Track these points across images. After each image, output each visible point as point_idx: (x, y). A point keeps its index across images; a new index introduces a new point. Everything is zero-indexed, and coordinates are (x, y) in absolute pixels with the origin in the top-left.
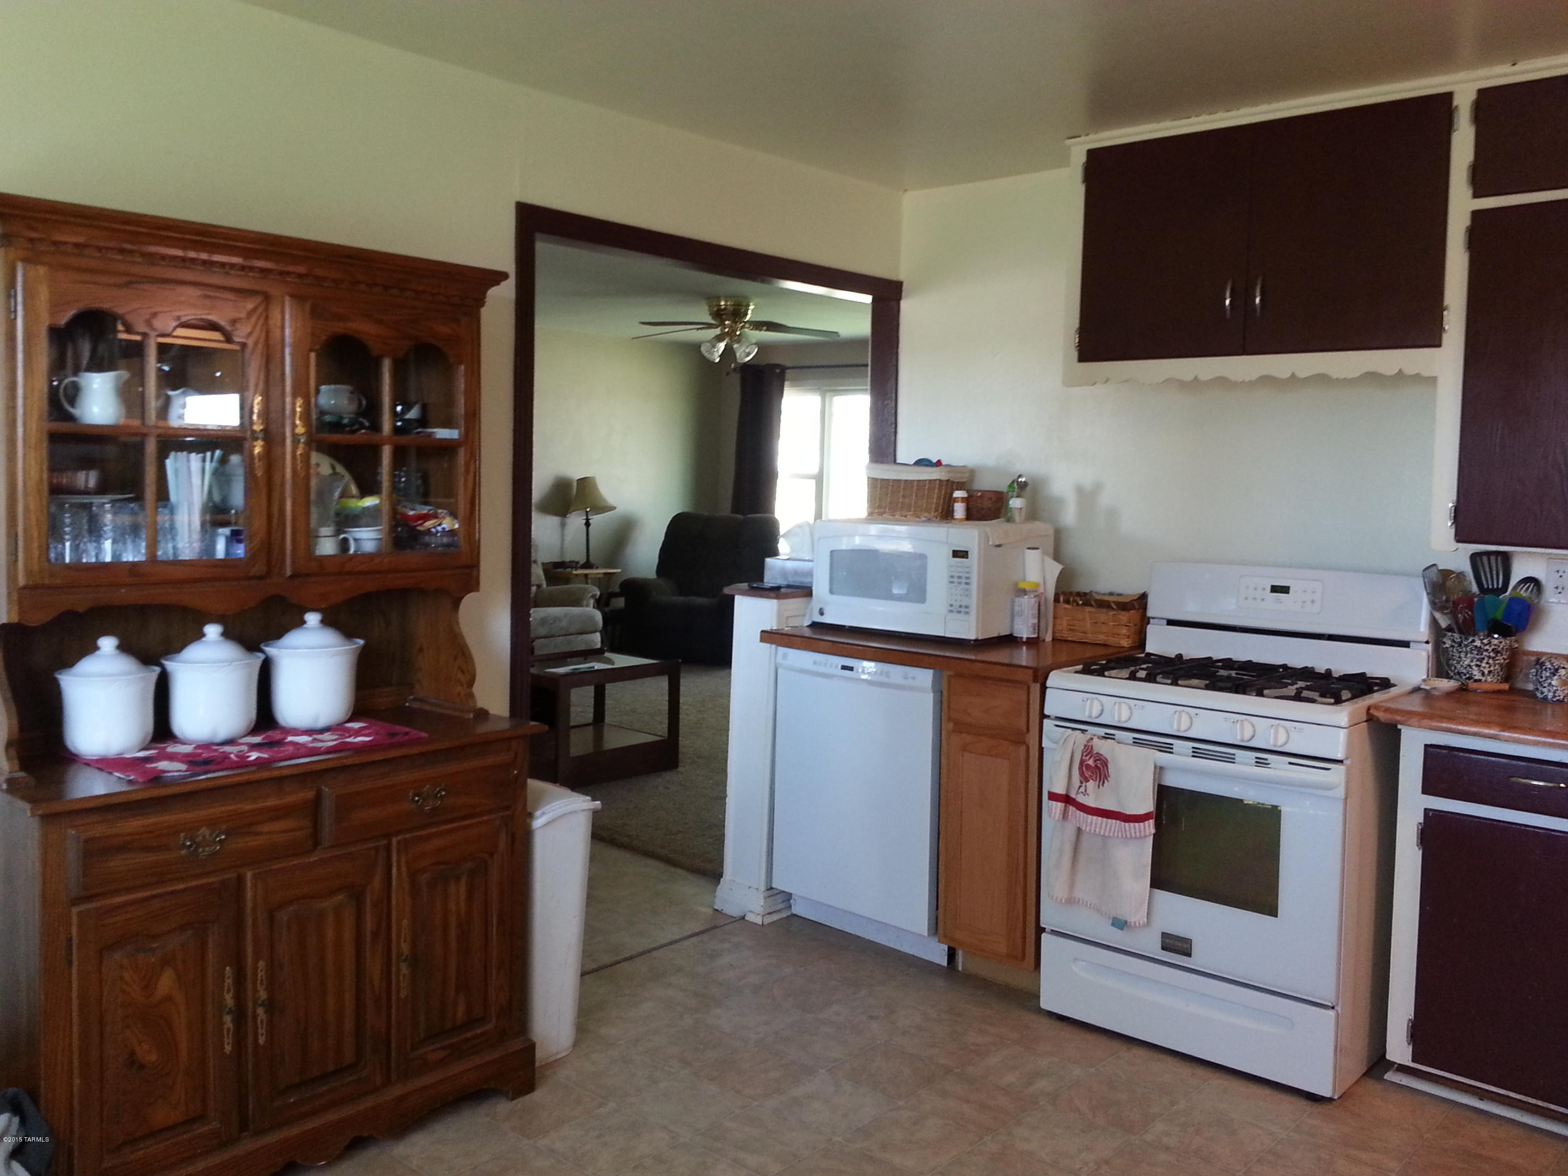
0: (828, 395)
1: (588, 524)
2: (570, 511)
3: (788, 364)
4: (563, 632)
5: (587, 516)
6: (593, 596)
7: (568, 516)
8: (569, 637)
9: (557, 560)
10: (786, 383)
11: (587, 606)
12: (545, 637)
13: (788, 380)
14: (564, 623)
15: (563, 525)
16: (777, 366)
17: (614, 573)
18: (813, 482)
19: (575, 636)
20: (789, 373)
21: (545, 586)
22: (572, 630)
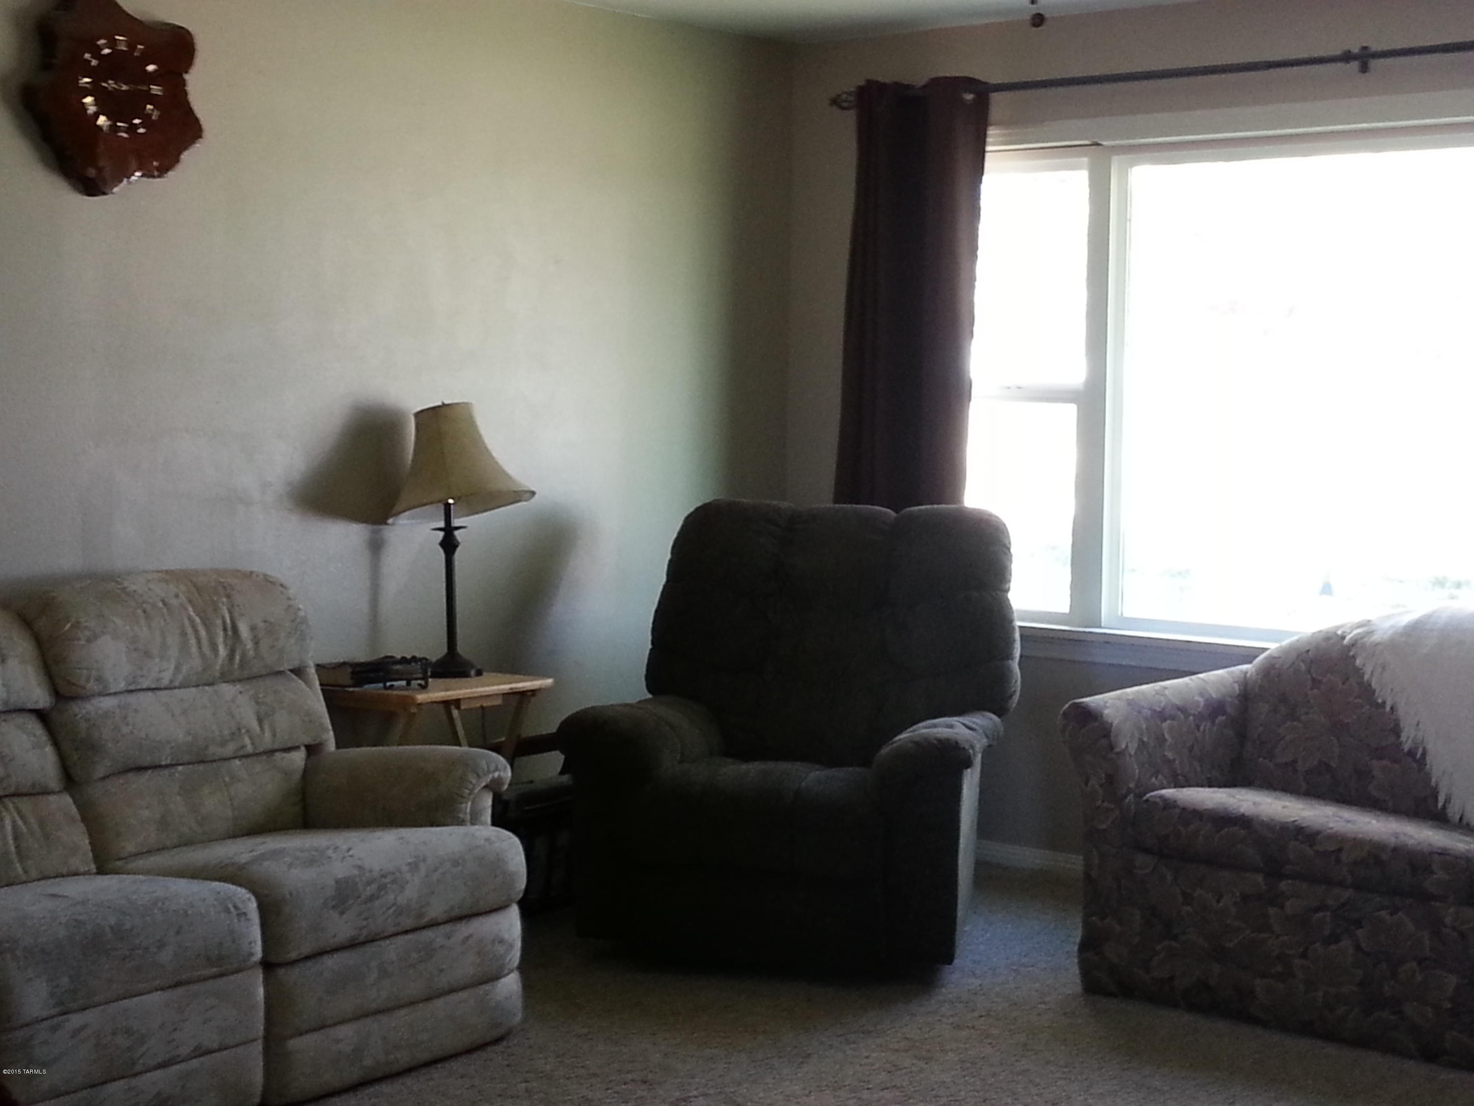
0: (1116, 162)
1: (449, 544)
2: (397, 508)
3: (994, 79)
4: (408, 922)
5: (448, 520)
6: (493, 787)
7: (390, 521)
8: (428, 934)
9: (362, 656)
10: (993, 133)
11: (475, 820)
12: (352, 945)
13: (998, 124)
14: (411, 893)
15: (376, 547)
16: (970, 83)
17: (533, 692)
18: (1071, 411)
19: (448, 928)
20: (998, 103)
21: (331, 745)
22: (436, 910)
